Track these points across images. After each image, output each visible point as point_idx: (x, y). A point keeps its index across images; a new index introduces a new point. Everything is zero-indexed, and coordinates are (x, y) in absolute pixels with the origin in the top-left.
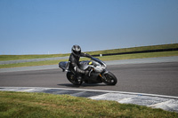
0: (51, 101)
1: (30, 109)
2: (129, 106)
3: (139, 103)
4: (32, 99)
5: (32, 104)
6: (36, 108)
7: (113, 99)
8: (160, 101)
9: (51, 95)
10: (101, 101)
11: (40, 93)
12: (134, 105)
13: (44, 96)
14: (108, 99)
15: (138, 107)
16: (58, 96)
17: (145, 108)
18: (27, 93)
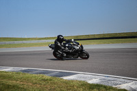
0: (28, 80)
1: (8, 87)
2: (97, 86)
3: (106, 84)
4: (10, 78)
5: (10, 82)
6: (14, 86)
7: (83, 80)
8: (124, 83)
9: (28, 75)
10: (72, 81)
11: (17, 73)
12: (101, 86)
13: (21, 75)
14: (79, 79)
15: (105, 87)
16: (34, 75)
17: (111, 88)
18: (6, 72)
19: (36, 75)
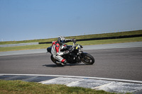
0: (2, 87)
2: (76, 89)
3: (84, 86)
8: (103, 84)
9: (3, 82)
10: (51, 85)
12: (80, 88)
14: (58, 83)
15: (84, 89)
16: (10, 81)
17: (90, 90)
19: (12, 81)
